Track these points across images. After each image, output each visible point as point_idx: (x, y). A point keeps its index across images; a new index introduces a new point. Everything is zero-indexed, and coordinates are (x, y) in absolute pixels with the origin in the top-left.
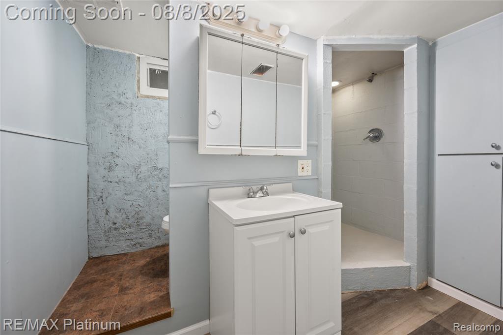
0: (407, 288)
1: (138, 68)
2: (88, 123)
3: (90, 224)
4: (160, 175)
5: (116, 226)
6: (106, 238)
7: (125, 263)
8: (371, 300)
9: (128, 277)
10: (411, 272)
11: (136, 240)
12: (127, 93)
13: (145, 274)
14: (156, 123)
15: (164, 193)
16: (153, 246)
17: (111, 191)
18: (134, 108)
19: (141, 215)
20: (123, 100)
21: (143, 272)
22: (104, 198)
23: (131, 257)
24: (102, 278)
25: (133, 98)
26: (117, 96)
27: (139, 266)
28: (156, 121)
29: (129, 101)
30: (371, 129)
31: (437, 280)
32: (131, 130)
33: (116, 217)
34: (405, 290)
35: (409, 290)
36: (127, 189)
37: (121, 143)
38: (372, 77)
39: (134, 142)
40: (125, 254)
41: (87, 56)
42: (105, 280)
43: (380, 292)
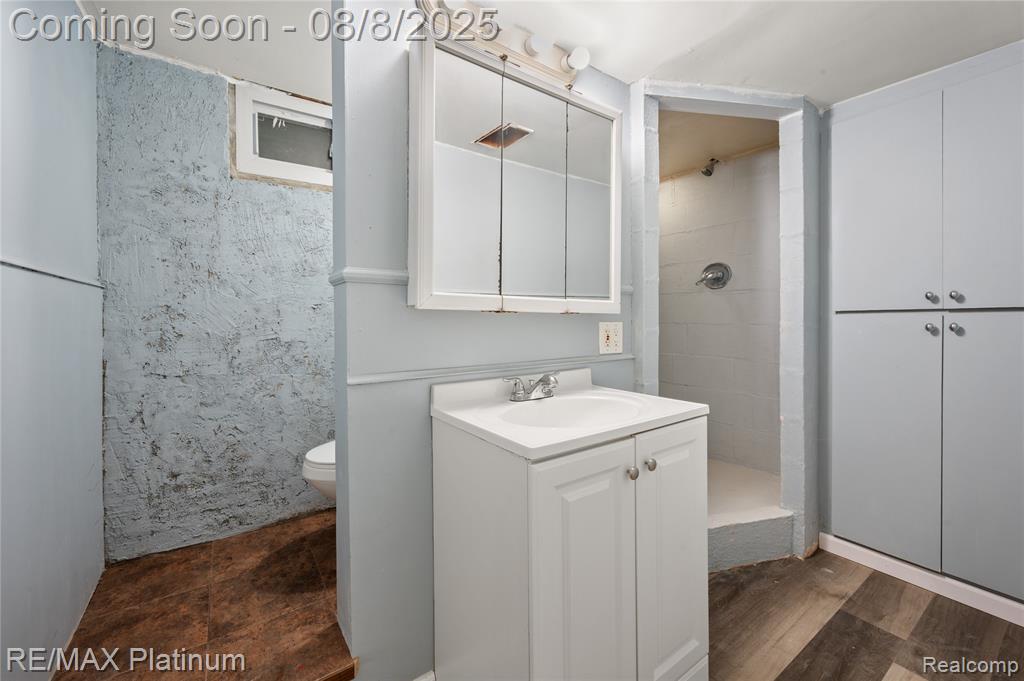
0: (788, 556)
1: (232, 112)
2: (104, 234)
3: (110, 479)
4: (287, 359)
5: (179, 482)
6: (153, 511)
7: (209, 568)
8: (734, 587)
9: (224, 599)
10: (795, 527)
11: (229, 512)
12: (205, 166)
13: (264, 587)
14: (275, 238)
15: (297, 399)
16: (270, 521)
17: (163, 398)
18: (222, 202)
19: (241, 451)
20: (194, 181)
21: (259, 583)
22: (146, 414)
23: (220, 551)
24: (154, 610)
25: (220, 180)
26: (180, 171)
27: (245, 571)
28: (278, 235)
29: (211, 185)
30: (709, 264)
31: (836, 536)
32: (216, 253)
33: (178, 460)
34: (786, 562)
35: (791, 561)
36: (206, 393)
37: (191, 284)
38: (712, 166)
39: (222, 282)
40: (203, 547)
41: (98, 69)
42: (164, 613)
43: (746, 569)
